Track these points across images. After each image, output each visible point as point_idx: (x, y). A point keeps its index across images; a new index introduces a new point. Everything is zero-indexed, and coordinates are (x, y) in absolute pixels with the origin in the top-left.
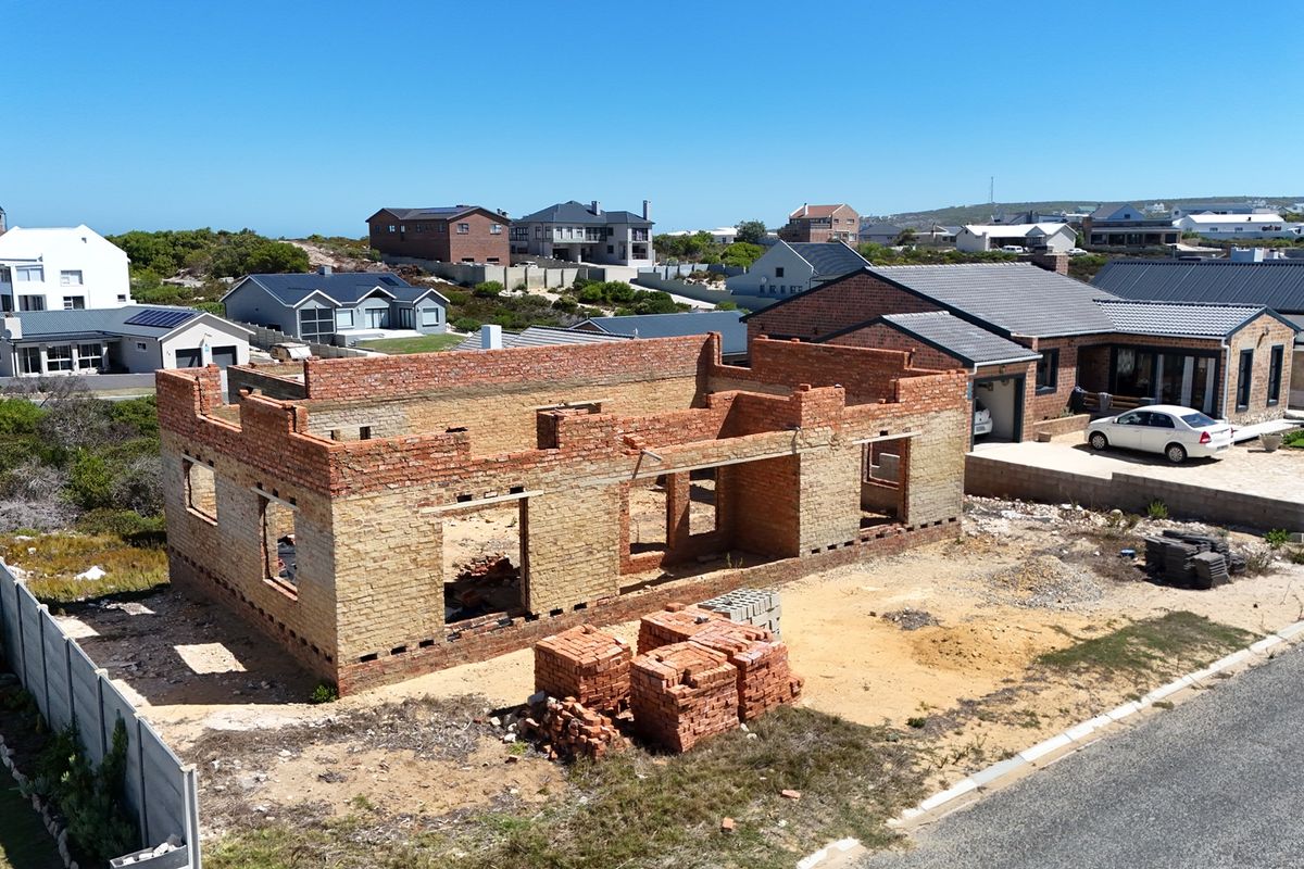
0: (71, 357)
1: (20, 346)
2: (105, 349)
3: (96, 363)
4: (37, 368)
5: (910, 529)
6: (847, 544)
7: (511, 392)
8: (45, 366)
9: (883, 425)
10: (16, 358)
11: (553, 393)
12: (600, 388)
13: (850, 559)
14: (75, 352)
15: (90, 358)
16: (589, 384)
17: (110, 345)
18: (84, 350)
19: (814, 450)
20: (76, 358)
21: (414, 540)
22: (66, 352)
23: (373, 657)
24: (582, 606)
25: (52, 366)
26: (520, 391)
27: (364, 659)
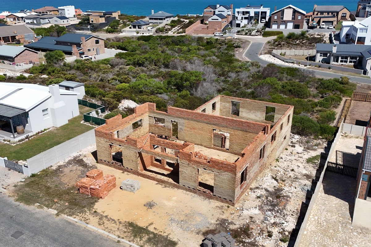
0: (347, 59)
1: (334, 55)
2: (358, 58)
3: (354, 62)
4: (337, 61)
5: (214, 195)
6: (193, 189)
7: (207, 123)
8: (339, 61)
9: (204, 167)
10: (332, 58)
11: (217, 126)
12: (230, 129)
13: (195, 193)
14: (349, 58)
15: (353, 60)
16: (227, 127)
17: (360, 57)
18: (352, 58)
19: (183, 164)
20: (349, 60)
21: (106, 146)
22: (346, 58)
23: (102, 160)
24: (132, 169)
25: (341, 61)
26: (209, 124)
27: (101, 160)
